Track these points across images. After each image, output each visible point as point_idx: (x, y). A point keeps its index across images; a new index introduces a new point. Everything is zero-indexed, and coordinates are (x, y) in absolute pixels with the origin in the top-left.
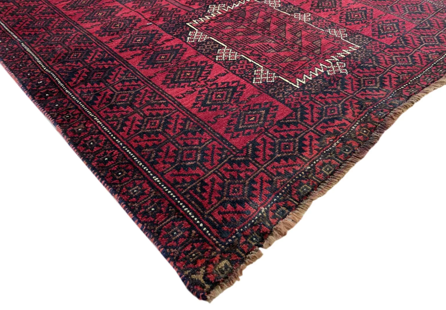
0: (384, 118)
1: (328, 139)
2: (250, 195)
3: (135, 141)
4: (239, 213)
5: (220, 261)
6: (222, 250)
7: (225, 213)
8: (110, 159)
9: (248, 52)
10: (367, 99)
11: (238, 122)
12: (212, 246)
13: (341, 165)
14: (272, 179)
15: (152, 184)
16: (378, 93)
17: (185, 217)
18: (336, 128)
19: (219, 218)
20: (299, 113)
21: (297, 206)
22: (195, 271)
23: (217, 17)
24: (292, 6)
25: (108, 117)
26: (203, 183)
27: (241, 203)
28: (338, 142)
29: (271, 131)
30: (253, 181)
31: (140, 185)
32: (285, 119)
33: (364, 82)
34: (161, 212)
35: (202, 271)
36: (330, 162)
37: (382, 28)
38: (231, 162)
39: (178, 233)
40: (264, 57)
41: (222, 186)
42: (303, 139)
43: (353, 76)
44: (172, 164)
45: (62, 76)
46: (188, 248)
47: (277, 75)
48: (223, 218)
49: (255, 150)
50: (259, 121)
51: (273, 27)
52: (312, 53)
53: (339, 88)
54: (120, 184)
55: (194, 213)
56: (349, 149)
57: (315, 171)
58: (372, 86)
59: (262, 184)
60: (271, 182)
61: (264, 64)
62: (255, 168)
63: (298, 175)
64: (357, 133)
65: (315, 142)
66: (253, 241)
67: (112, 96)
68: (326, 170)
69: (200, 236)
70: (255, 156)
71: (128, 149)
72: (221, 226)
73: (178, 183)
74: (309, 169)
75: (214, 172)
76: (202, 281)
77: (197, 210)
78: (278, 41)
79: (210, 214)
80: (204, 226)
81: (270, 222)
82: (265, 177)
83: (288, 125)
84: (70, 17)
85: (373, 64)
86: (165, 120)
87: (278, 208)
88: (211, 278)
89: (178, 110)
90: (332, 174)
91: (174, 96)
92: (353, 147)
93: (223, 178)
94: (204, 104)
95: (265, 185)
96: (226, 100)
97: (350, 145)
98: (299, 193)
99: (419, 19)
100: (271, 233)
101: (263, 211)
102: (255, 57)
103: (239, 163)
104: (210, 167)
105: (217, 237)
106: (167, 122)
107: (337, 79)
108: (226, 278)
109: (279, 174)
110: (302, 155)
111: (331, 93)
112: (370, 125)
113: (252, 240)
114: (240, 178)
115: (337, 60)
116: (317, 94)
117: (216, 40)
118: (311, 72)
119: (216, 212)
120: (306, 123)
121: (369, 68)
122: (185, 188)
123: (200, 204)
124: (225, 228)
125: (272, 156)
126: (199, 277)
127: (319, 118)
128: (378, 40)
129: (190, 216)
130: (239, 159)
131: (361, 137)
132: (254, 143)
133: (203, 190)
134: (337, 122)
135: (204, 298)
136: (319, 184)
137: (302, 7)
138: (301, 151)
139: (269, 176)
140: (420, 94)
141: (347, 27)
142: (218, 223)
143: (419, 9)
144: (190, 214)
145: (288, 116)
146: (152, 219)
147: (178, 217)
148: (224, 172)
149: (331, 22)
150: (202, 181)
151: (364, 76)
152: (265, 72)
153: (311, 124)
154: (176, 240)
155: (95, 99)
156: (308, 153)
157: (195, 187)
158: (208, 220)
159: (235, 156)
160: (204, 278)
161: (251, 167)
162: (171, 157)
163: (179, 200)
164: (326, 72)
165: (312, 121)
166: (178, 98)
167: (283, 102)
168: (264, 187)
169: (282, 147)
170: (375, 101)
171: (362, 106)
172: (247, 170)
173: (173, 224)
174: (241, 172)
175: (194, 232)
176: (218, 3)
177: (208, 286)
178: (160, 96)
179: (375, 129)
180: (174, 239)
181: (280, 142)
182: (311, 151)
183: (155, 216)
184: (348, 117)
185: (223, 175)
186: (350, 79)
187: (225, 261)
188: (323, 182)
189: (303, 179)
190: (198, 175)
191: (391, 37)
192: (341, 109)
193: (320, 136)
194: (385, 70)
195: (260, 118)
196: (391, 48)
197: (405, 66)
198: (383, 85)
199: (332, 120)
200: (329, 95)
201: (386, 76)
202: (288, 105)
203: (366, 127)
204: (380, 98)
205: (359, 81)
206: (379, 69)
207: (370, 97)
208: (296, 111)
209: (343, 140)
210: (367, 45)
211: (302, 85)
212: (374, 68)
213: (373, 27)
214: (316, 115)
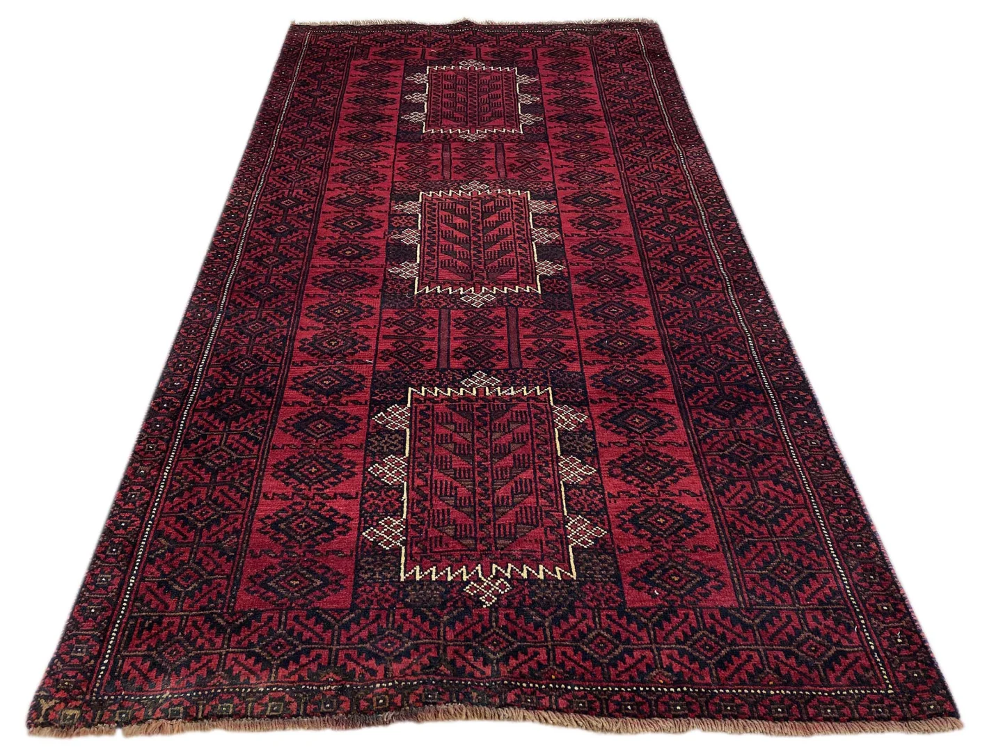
0: (428, 704)
1: (331, 674)
2: (177, 671)
3: (167, 523)
4: (146, 678)
5: (76, 708)
6: (91, 700)
7: (135, 667)
8: (125, 528)
9: (418, 482)
10: (453, 662)
11: (277, 575)
12: (88, 689)
13: (296, 716)
14: (217, 671)
15: (123, 583)
16: (481, 667)
17: (103, 641)
18: (358, 669)
19: (126, 668)
20: (353, 615)
21: (196, 719)
22: (46, 698)
23: (466, 398)
24: (591, 440)
25: (180, 474)
26: (159, 622)
27: (162, 670)
28: (333, 688)
29: (292, 615)
30: (198, 658)
31: (113, 577)
32: (325, 611)
33: (492, 635)
34: (95, 619)
35: (52, 703)
36: (290, 702)
37: (665, 571)
38: (209, 618)
39: (81, 652)
40: (427, 504)
41: (170, 636)
42: (307, 652)
43: (490, 616)
44: (164, 575)
45: (204, 386)
46: (70, 674)
47: (404, 543)
48: (129, 671)
49: (247, 624)
50: (297, 592)
51: (508, 460)
52: (491, 540)
53: (446, 618)
54: (102, 562)
55: (113, 645)
56: (331, 707)
57: (261, 698)
58: (489, 651)
59: (200, 668)
60: (211, 673)
61: (413, 514)
62: (218, 645)
63: (241, 689)
64: (370, 696)
65: (314, 667)
66: (120, 717)
67: (214, 447)
68: (272, 707)
69: (92, 671)
70: (237, 630)
71: (151, 528)
72: (118, 678)
73: (142, 600)
74: (260, 692)
75: (182, 616)
76: (43, 712)
77: (120, 643)
78: (479, 490)
79: (124, 658)
80: (106, 665)
81: (154, 713)
82: (213, 665)
83: (319, 620)
85: (544, 617)
86: (219, 517)
87: (179, 705)
88: (52, 716)
89: (244, 514)
90: (271, 717)
91: (263, 490)
92: (338, 708)
93: (181, 629)
94: (275, 526)
95: (204, 671)
96: (302, 537)
97: (340, 703)
98: (214, 707)
100: (140, 723)
101: (164, 696)
102: (417, 497)
103: (215, 625)
104: (185, 606)
105: (101, 684)
106: (217, 521)
107: (460, 604)
108: (63, 727)
109: (230, 671)
110: (277, 669)
111: (424, 618)
112: (398, 700)
113: (121, 714)
114: (193, 643)
115: (508, 575)
116: (407, 606)
117: (408, 437)
118: (449, 569)
119: (131, 660)
120: (340, 634)
121: (528, 619)
122: (140, 611)
123: (130, 638)
124: (118, 683)
125: (251, 645)
126: (45, 706)
127: (361, 641)
128: (626, 586)
129: (108, 644)
130: (220, 620)
131: (364, 704)
132: (257, 614)
133: (150, 628)
134: (372, 663)
135: (29, 726)
136: (246, 716)
137: (601, 450)
138: (285, 664)
139: (219, 665)
140: (530, 714)
141: (616, 531)
142: (119, 672)
143: (795, 582)
144: (111, 642)
145: (336, 610)
146: (82, 620)
147: (99, 637)
148: (190, 623)
149: (606, 507)
150: (161, 617)
151: (505, 629)
152: (397, 527)
153: (343, 639)
154: (72, 658)
155: (196, 441)
156: (286, 673)
157: (149, 617)
158: (116, 662)
159: (220, 616)
160: (47, 710)
161: (217, 640)
162: (172, 566)
163: (121, 620)
164: (468, 582)
165: (349, 639)
166: (266, 497)
167: (356, 585)
168: (199, 672)
169: (275, 643)
170: (459, 673)
171: (430, 667)
172: (210, 640)
173: (88, 640)
174: (202, 638)
175: (92, 662)
176: (494, 372)
177: (41, 720)
178: (251, 482)
179: (398, 708)
180: (72, 654)
181: (280, 635)
182: (292, 674)
183: (86, 619)
184: (395, 666)
185: (185, 626)
186: (480, 616)
187: (77, 712)
188: (253, 717)
189: (239, 696)
190: (167, 607)
191: (654, 596)
192: (402, 649)
193: (329, 663)
194: (546, 640)
195: (303, 588)
196: (621, 614)
197: (586, 657)
198: (505, 660)
199: (370, 655)
200: (418, 620)
201: (530, 650)
202: (355, 595)
203: (391, 697)
204: (472, 675)
205: (485, 629)
206: (540, 634)
207: (460, 663)
208: (352, 611)
209: (342, 690)
210: (593, 583)
211: (411, 581)
212: (538, 626)
213: (654, 558)
214: (364, 634)
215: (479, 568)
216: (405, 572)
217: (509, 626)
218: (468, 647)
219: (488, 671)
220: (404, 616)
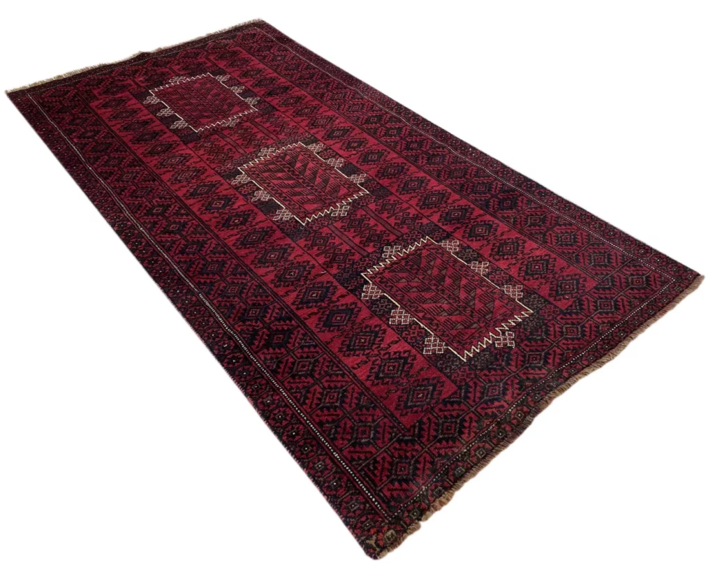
0: (539, 401)
1: (486, 421)
2: (414, 475)
3: (317, 415)
4: (405, 490)
5: (388, 530)
6: (390, 521)
7: (392, 490)
8: (297, 434)
9: (421, 315)
10: (528, 378)
11: (408, 399)
12: (381, 518)
13: (493, 449)
14: (434, 460)
15: (333, 459)
16: (540, 372)
17: (360, 492)
18: (494, 410)
19: (388, 494)
20: (463, 391)
21: (451, 487)
22: (369, 537)
23: (393, 263)
24: (471, 250)
25: (292, 388)
26: (376, 462)
27: (407, 481)
28: (494, 425)
29: (436, 410)
30: (417, 462)
31: (324, 461)
32: (449, 397)
33: (529, 357)
34: (341, 486)
35: (374, 537)
36: (484, 446)
37: (561, 287)
38: (399, 441)
39: (355, 506)
40: (436, 322)
41: (391, 464)
42: (463, 420)
43: (520, 350)
44: (349, 441)
45: (244, 338)
46: (363, 519)
47: (446, 345)
48: (391, 494)
49: (421, 429)
50: (426, 399)
51: (448, 281)
52: (483, 319)
53: (503, 363)
54: (308, 459)
55: (367, 489)
56: (502, 433)
57: (470, 454)
58: (536, 363)
59: (425, 465)
60: (432, 463)
61: (435, 330)
62: (420, 449)
63: (456, 458)
64: (512, 417)
65: (474, 424)
66: (414, 516)
67: (293, 364)
68: (479, 453)
69: (373, 509)
70: (420, 436)
71: (312, 424)
72: (389, 501)
73: (354, 460)
74: (465, 452)
75: (385, 450)
76: (374, 545)
77: (370, 486)
78: (451, 301)
79: (380, 490)
80: (376, 501)
81: (429, 500)
82: (428, 458)
83: (452, 403)
84: (242, 259)
85: (541, 335)
86: (343, 394)
87: (436, 487)
88: (381, 543)
89: (354, 383)
90: (484, 458)
91: (349, 366)
92: (506, 432)
93: (392, 457)
94: (377, 377)
95: (428, 465)
96: (397, 373)
97: (504, 429)
98: (454, 475)
99: (602, 274)
100: (428, 509)
101: (424, 490)
102: (427, 322)
103: (406, 442)
104: (381, 445)
105: (385, 511)
106: (344, 396)
107: (503, 354)
108: (392, 544)
109: (440, 455)
110: (461, 437)
111: (495, 370)
112: (525, 409)
113: (413, 514)
114: (407, 457)
115: (507, 328)
116: (482, 370)
117: (389, 298)
118: (479, 343)
119: (386, 488)
120: (468, 402)
121: (536, 341)
122: (360, 465)
123: (372, 481)
124: (392, 503)
125: (435, 437)
126: (372, 542)
127: (480, 398)
128: (554, 302)
129: (364, 492)
130: (406, 438)
131: (515, 421)
132: (421, 422)
133: (376, 468)
134: (496, 404)
135: (375, 558)
136: (472, 467)
137: (481, 252)
138: (461, 433)
139: (431, 457)
140: (579, 375)
141: (525, 282)
142: (387, 498)
143: (606, 260)
144: (365, 489)
145: (453, 394)
146: (335, 493)
147: (355, 492)
148: (393, 451)
149: (510, 275)
150: (375, 459)
151: (531, 351)
152: (435, 340)
153: (473, 404)
154: (354, 512)
155: (278, 367)
156: (467, 435)
157: (369, 464)
158: (379, 496)
159: (404, 436)
160: (375, 543)
161: (416, 447)
162: (348, 433)
163: (355, 476)
164: (494, 343)
165: (474, 401)
166: (354, 368)
167: (449, 377)
168: (426, 467)
169: (445, 427)
170: (535, 381)
171: (522, 387)
172: (413, 450)
173: (351, 498)
174: (408, 452)
175: (368, 505)
176: (393, 243)
177: (378, 549)
178: (337, 366)
179: (529, 413)
180: (352, 510)
181: (443, 422)
182: (469, 434)
183: (336, 490)
184: (507, 398)
185: (392, 453)
186: (516, 353)
187: (392, 531)
188: (476, 465)
189: (459, 461)
190: (371, 452)
191: (567, 299)
192: (501, 389)
193: (479, 417)
194: (552, 344)
195: (427, 396)
196: (565, 314)
197: (573, 339)
198: (546, 362)
199: (492, 401)
200: (493, 372)
201: (551, 352)
202: (454, 382)
203: (522, 410)
204: (541, 378)
205: (524, 357)
206: (546, 343)
207: (531, 376)
208: (461, 389)
209: (499, 424)
210: (541, 309)
211: (469, 359)
212: (542, 340)
213: (551, 284)
214: (478, 395)
215: (491, 334)
216: (463, 357)
217: (531, 348)
218: (527, 368)
219: (544, 371)
220: (485, 375)
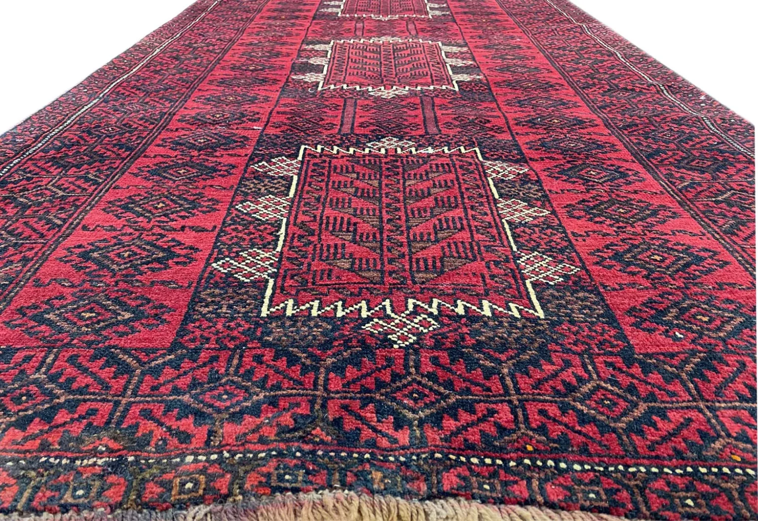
0: (283, 490)
1: (106, 439)
9: (303, 218)
10: (338, 423)
11: (63, 307)
13: (8, 511)
16: (391, 432)
18: (159, 432)
20: (172, 357)
24: (536, 188)
28: (100, 462)
29: (67, 354)
32: (125, 351)
33: (410, 384)
37: (686, 309)
42: (73, 406)
43: (406, 360)
47: (274, 274)
50: (88, 326)
52: (406, 274)
53: (329, 361)
56: (86, 495)
61: (292, 247)
64: (169, 476)
65: (77, 429)
67: (38, 186)
78: (387, 226)
86: (8, 246)
89: (46, 243)
91: (84, 222)
94: (87, 253)
96: (120, 265)
97: (105, 488)
102: (300, 232)
107: (354, 343)
111: (293, 361)
115: (434, 311)
116: (266, 345)
117: (295, 182)
118: (340, 303)
120: (140, 381)
121: (472, 365)
127: (176, 391)
128: (627, 328)
131: (153, 490)
132: (9, 354)
134: (187, 424)
137: (552, 196)
138: (23, 423)
141: (594, 268)
145: (142, 349)
149: (571, 245)
151: (431, 376)
152: (266, 259)
153: (145, 388)
156: (20, 436)
164: (369, 319)
166: (84, 228)
167: (187, 321)
171: (295, 430)
178: (70, 215)
181: (35, 381)
182: (29, 438)
184: (228, 428)
186: (389, 360)
191: (676, 339)
192: (248, 404)
193: (108, 423)
194: (507, 393)
195: (98, 322)
196: (629, 361)
197: (584, 419)
198: (436, 420)
199: (186, 411)
200: (282, 364)
201: (481, 408)
202: (182, 332)
203: (211, 478)
204: (373, 444)
205: (395, 377)
206: (495, 385)
207: (350, 424)
208: (171, 351)
209: (117, 467)
210: (572, 322)
211: (280, 317)
212: (489, 374)
213: (661, 296)
214: (181, 383)
215: (387, 303)
216: (270, 306)
217: (440, 373)
218: (365, 402)
219: (404, 437)
220: (259, 359)
